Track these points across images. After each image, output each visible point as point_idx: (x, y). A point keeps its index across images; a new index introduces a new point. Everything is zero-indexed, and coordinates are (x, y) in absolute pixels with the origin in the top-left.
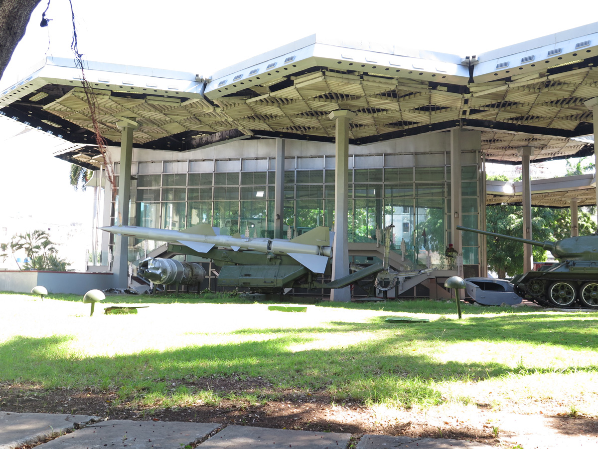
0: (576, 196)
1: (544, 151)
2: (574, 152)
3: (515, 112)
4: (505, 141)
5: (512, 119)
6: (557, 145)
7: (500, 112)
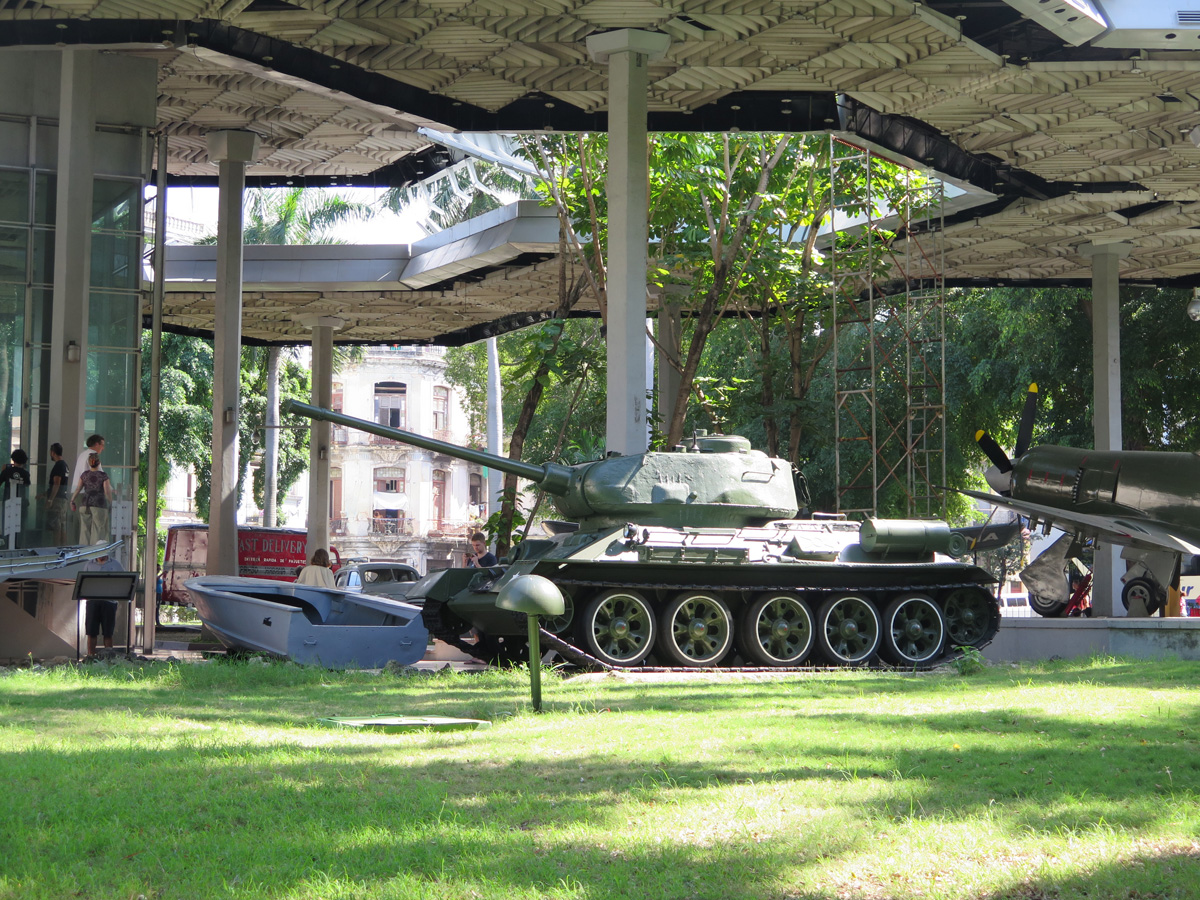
0: (338, 310)
1: (284, 154)
2: (364, 170)
3: (377, 30)
4: (182, 102)
5: (350, 49)
6: (330, 141)
7: (338, 22)
